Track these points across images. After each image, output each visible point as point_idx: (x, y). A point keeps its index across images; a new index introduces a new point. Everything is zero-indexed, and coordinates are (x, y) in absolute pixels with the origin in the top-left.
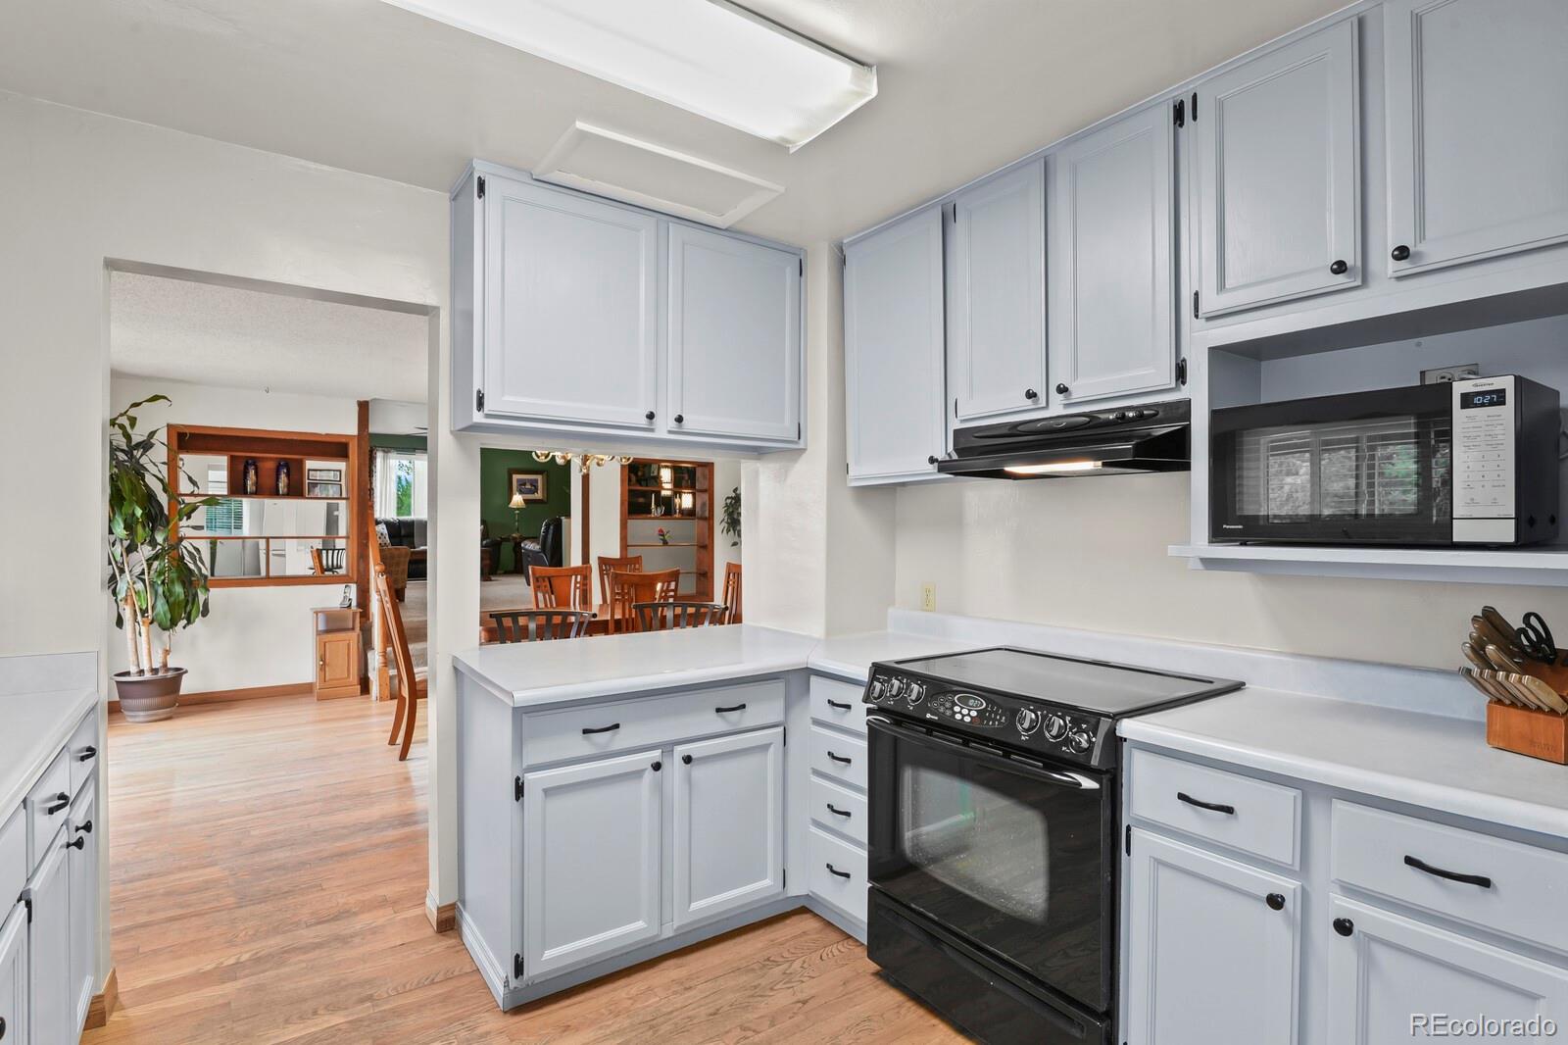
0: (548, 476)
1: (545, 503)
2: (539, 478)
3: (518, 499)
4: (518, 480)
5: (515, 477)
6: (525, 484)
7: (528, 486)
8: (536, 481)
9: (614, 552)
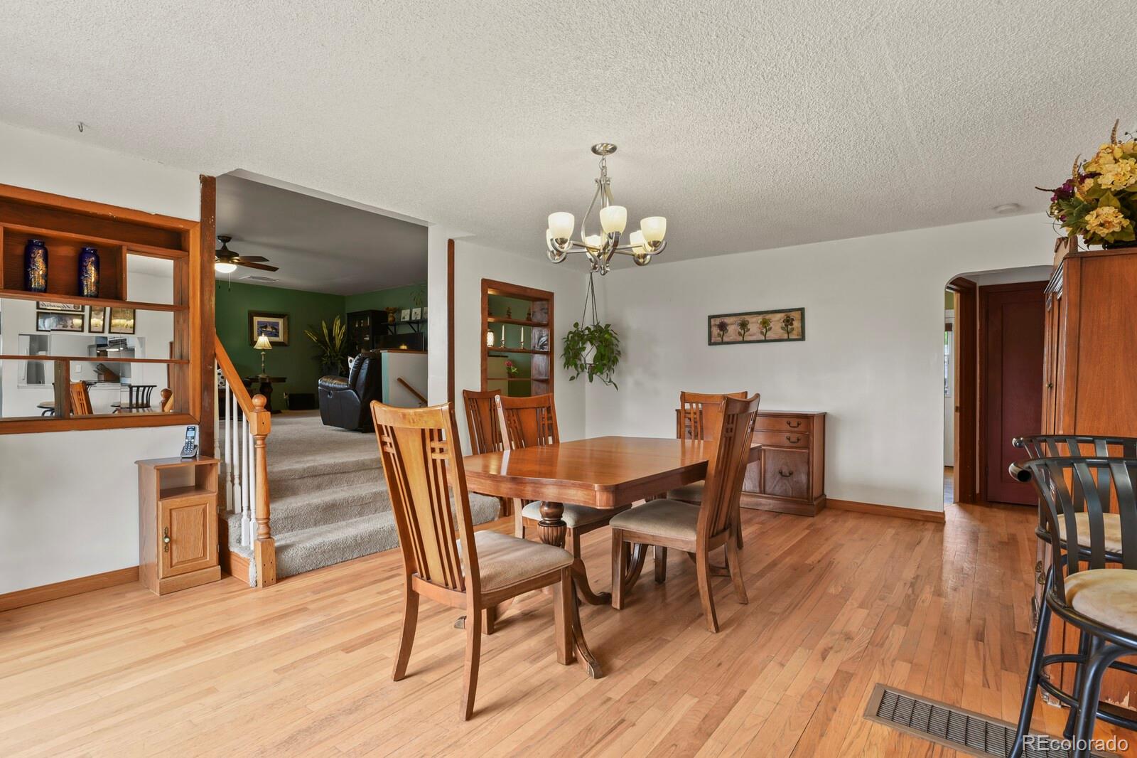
0: (288, 319)
1: (286, 345)
2: (280, 321)
3: (263, 341)
4: (258, 322)
5: (256, 319)
6: (266, 327)
7: (269, 329)
8: (277, 324)
9: (476, 387)
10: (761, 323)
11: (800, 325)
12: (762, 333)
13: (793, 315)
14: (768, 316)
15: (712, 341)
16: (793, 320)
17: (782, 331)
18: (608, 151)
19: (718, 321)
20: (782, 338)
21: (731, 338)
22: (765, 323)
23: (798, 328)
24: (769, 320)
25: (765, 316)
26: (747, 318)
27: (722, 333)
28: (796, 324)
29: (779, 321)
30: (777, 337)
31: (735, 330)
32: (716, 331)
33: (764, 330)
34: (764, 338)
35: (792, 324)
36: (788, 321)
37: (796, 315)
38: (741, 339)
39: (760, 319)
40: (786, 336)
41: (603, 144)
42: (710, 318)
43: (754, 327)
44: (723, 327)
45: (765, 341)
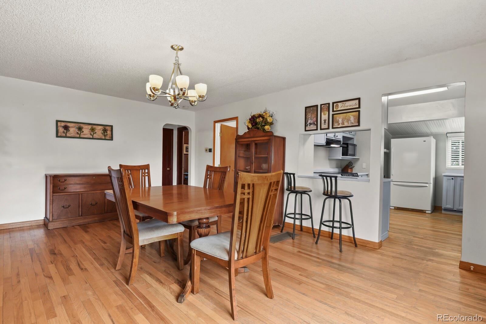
10: (90, 129)
11: (110, 133)
12: (91, 134)
13: (107, 128)
14: (94, 127)
15: (59, 135)
16: (107, 130)
17: (102, 135)
18: (179, 49)
19: (63, 124)
20: (102, 138)
21: (72, 135)
22: (93, 130)
23: (109, 134)
24: (95, 128)
25: (93, 127)
26: (82, 125)
27: (65, 131)
28: (109, 132)
29: (100, 129)
30: (99, 137)
31: (75, 131)
32: (61, 130)
33: (92, 133)
34: (92, 137)
35: (107, 132)
36: (105, 131)
37: (109, 128)
38: (78, 136)
39: (90, 127)
40: (104, 137)
41: (177, 45)
42: (57, 121)
43: (86, 131)
44: (66, 128)
45: (93, 139)
